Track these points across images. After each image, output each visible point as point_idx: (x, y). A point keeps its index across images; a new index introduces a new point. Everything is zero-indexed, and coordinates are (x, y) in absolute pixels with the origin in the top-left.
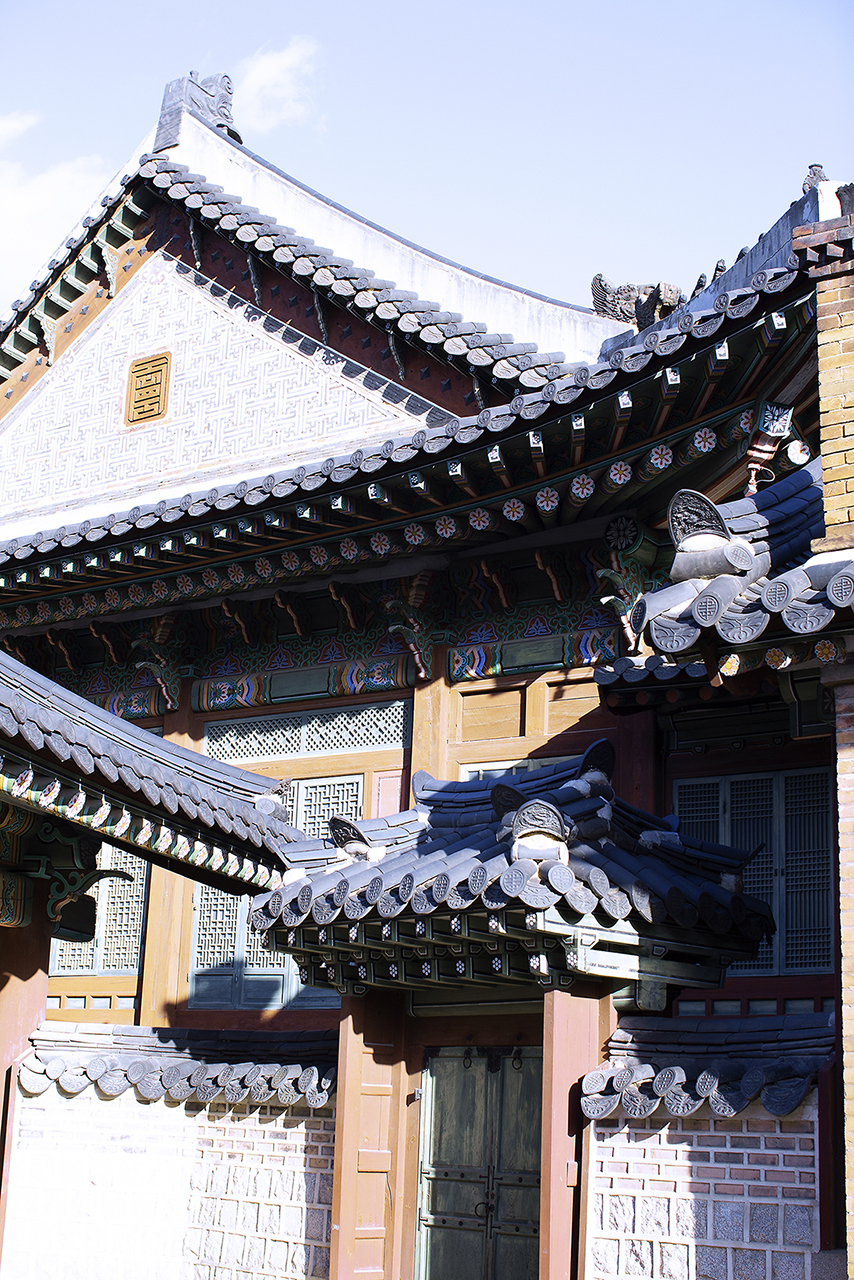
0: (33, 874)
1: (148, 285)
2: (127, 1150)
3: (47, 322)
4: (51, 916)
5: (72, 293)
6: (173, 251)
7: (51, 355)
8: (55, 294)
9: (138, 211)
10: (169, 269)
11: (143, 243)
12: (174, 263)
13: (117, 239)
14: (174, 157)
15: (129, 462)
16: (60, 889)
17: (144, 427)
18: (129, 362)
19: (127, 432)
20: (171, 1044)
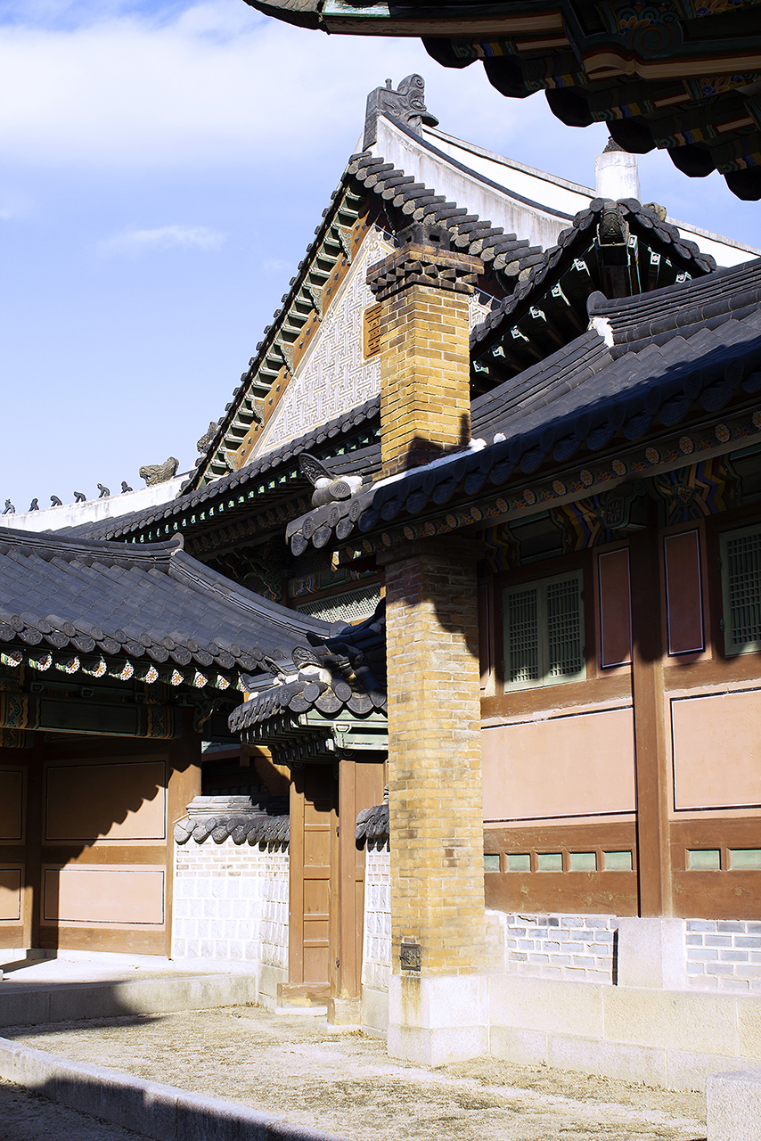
0: (180, 705)
1: (369, 252)
2: (231, 874)
3: (314, 289)
4: (196, 730)
5: (327, 266)
6: (380, 224)
7: (321, 314)
8: (315, 269)
9: (357, 197)
10: (379, 238)
11: (364, 220)
12: (382, 233)
13: (347, 220)
14: (375, 152)
15: (367, 387)
16: (199, 712)
17: (374, 359)
18: (363, 312)
19: (365, 364)
20: (257, 806)
